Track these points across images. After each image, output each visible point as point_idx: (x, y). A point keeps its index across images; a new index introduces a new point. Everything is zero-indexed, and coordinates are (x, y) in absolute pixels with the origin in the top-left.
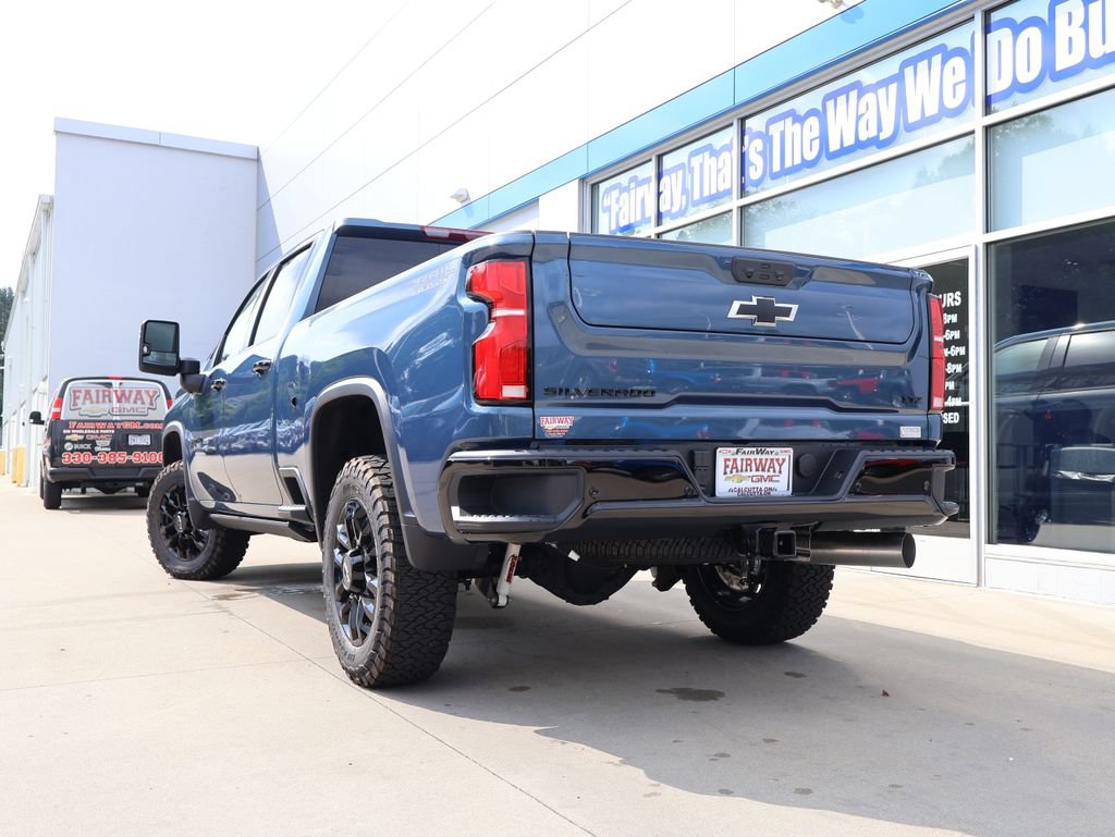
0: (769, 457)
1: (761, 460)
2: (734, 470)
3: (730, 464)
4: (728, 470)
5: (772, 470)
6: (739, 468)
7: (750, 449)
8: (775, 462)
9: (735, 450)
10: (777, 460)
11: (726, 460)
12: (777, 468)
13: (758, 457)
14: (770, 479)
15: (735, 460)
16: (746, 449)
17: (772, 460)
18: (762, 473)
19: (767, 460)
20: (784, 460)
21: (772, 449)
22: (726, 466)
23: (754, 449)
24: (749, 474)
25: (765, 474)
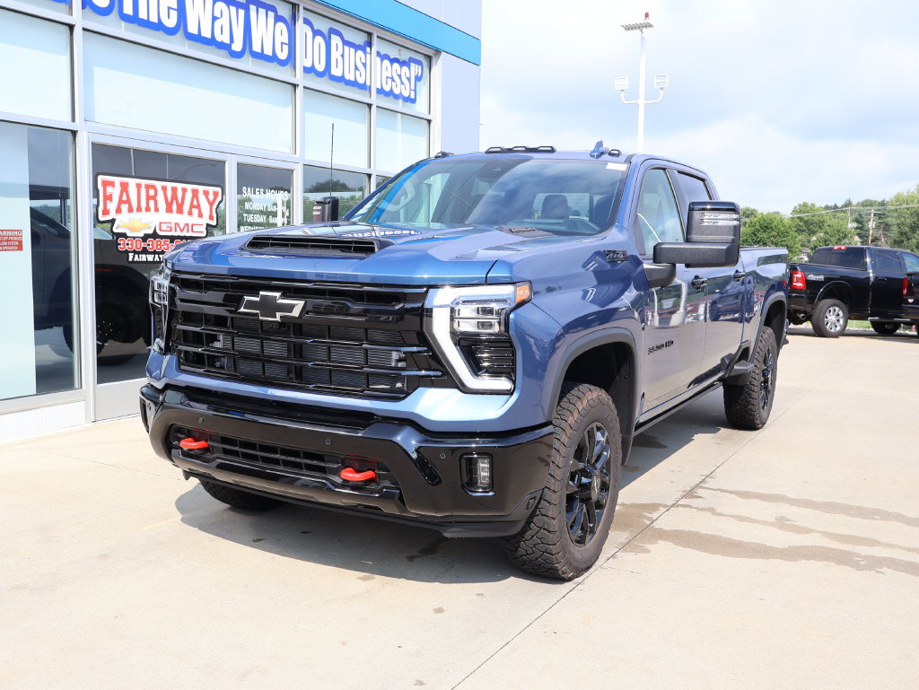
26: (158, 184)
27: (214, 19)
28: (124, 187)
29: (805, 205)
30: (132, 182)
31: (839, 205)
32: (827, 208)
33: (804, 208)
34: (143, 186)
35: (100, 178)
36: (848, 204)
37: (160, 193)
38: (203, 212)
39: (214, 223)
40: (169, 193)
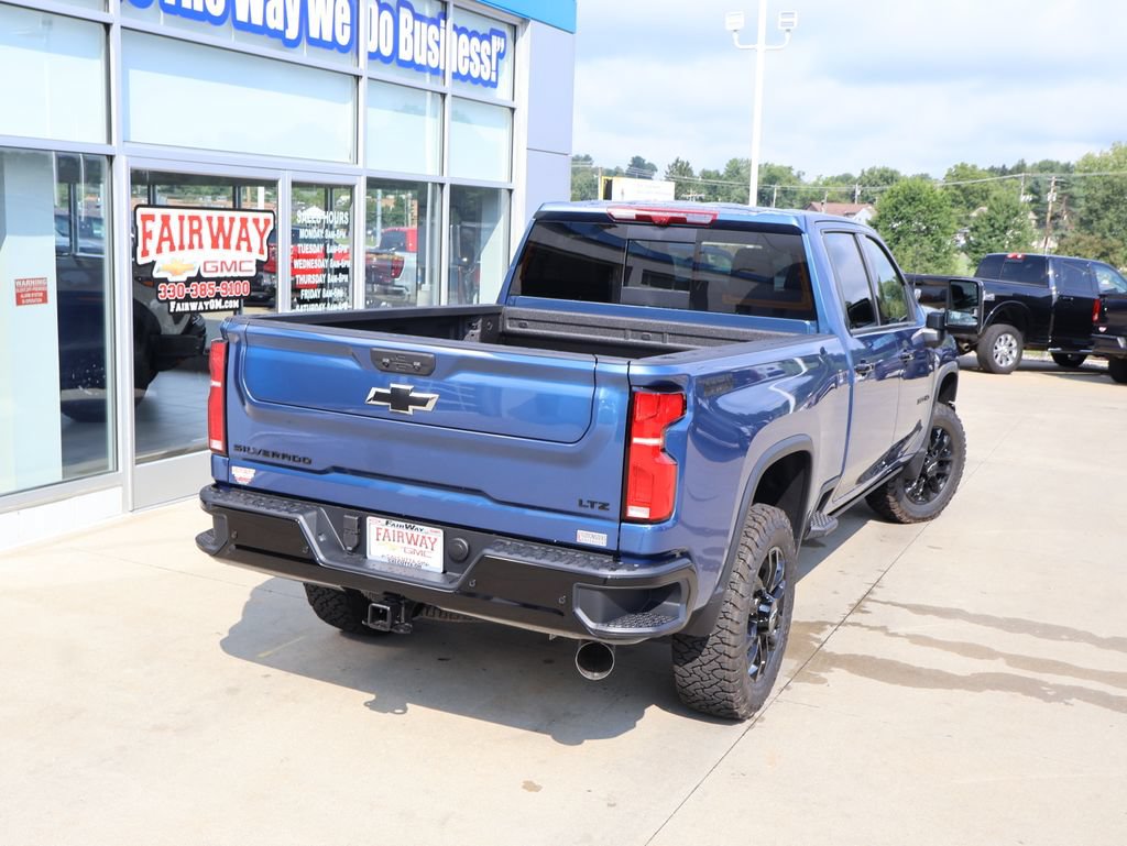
0: (421, 534)
1: (412, 535)
2: (387, 539)
3: (382, 532)
4: (381, 537)
5: (424, 546)
6: (392, 538)
7: (400, 523)
8: (428, 541)
9: (385, 520)
10: (429, 538)
11: (378, 529)
12: (429, 545)
13: (409, 531)
14: (423, 554)
15: (387, 530)
16: (396, 523)
17: (424, 537)
18: (415, 547)
19: (418, 536)
20: (435, 540)
21: (421, 527)
22: (378, 534)
23: (404, 524)
24: (400, 544)
25: (418, 548)
26: (203, 214)
34: (186, 220)
35: (140, 212)
37: (205, 224)
38: (252, 245)
39: (264, 258)
40: (215, 224)
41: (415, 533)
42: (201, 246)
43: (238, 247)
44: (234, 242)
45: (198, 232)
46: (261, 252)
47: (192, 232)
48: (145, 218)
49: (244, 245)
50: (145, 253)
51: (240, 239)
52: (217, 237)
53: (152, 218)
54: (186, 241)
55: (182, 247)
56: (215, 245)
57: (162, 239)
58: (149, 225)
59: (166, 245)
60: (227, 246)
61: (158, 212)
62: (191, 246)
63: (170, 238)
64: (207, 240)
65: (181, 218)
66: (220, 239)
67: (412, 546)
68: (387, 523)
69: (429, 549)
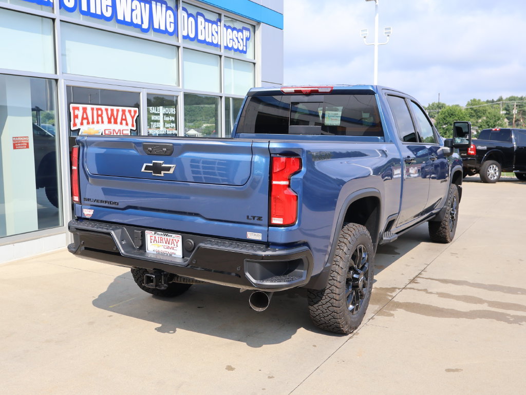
0: (171, 238)
1: (167, 239)
2: (155, 242)
3: (153, 238)
4: (152, 241)
5: (173, 244)
6: (158, 241)
7: (161, 233)
10: (175, 240)
11: (151, 236)
12: (175, 244)
13: (166, 237)
14: (173, 248)
15: (155, 237)
16: (159, 233)
17: (173, 240)
18: (169, 245)
19: (170, 239)
20: (178, 240)
21: (171, 235)
22: (151, 239)
23: (163, 233)
24: (162, 244)
25: (170, 246)
26: (103, 107)
27: (132, 10)
28: (85, 110)
29: (474, 100)
30: (89, 107)
31: (495, 100)
32: (488, 102)
33: (474, 102)
34: (95, 109)
35: (72, 106)
36: (500, 99)
37: (104, 113)
38: (128, 122)
39: (134, 128)
40: (109, 112)
41: (169, 238)
42: (103, 122)
43: (121, 123)
44: (119, 120)
45: (101, 116)
46: (133, 126)
47: (98, 116)
48: (74, 109)
49: (124, 122)
50: (75, 125)
51: (122, 119)
52: (111, 118)
53: (78, 108)
54: (95, 120)
55: (93, 123)
56: (110, 122)
57: (83, 118)
58: (76, 112)
59: (85, 122)
60: (116, 122)
61: (81, 106)
62: (98, 122)
63: (87, 118)
64: (105, 119)
65: (93, 109)
66: (112, 119)
67: (167, 245)
68: (155, 233)
69: (176, 246)
